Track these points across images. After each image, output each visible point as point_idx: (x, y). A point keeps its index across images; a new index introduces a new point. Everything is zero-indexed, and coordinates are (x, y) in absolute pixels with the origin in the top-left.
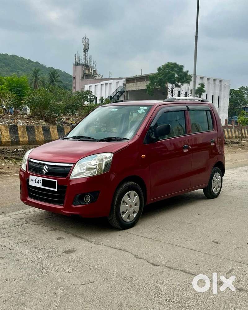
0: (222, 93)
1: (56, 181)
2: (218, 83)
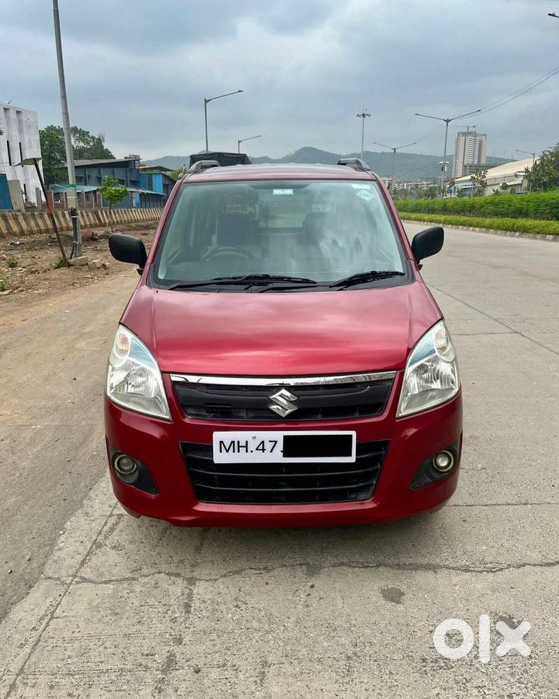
0: (26, 138)
1: (353, 433)
2: (13, 115)
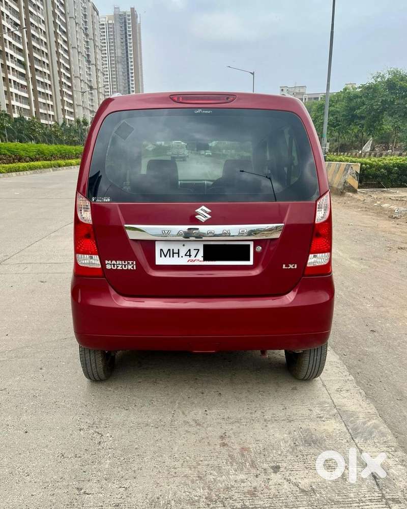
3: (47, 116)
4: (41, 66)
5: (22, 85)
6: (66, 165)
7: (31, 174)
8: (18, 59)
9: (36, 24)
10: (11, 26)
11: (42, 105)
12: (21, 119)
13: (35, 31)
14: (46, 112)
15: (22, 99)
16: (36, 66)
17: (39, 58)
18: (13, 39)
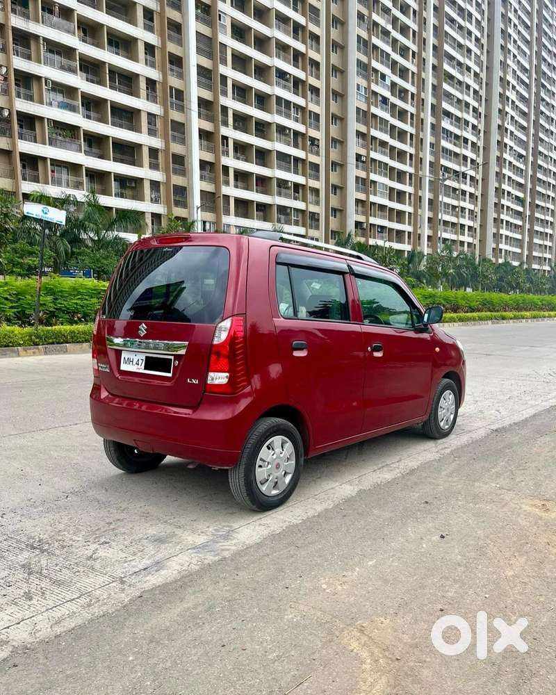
3: (541, 260)
4: (545, 201)
5: (515, 225)
6: (515, 318)
7: (459, 326)
8: (516, 196)
9: (546, 152)
10: (514, 158)
11: (538, 247)
12: (506, 264)
13: (543, 161)
14: (541, 255)
15: (514, 241)
16: (537, 202)
17: (544, 191)
18: (514, 173)
